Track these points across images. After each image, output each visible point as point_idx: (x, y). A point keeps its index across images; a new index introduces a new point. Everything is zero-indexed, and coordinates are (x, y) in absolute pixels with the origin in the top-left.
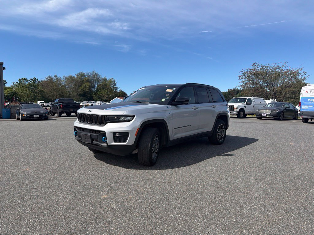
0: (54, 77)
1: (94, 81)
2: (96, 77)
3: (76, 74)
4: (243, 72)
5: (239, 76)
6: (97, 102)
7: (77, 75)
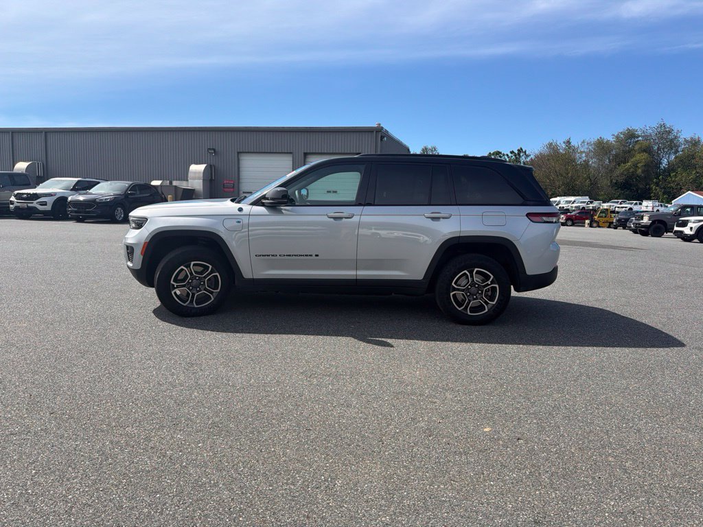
0: (564, 142)
1: (659, 149)
2: (667, 138)
3: (613, 135)
6: (645, 203)
7: (617, 137)
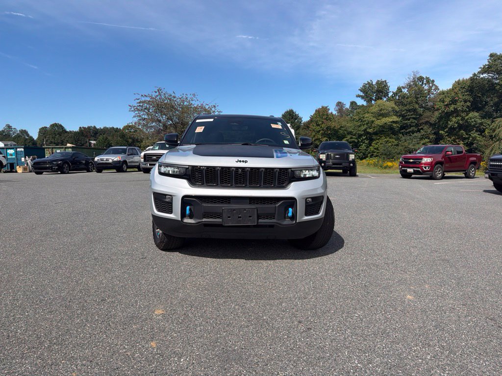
4: (139, 101)
5: (130, 106)
